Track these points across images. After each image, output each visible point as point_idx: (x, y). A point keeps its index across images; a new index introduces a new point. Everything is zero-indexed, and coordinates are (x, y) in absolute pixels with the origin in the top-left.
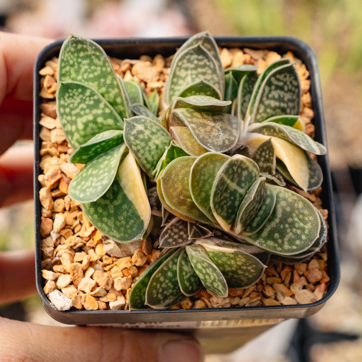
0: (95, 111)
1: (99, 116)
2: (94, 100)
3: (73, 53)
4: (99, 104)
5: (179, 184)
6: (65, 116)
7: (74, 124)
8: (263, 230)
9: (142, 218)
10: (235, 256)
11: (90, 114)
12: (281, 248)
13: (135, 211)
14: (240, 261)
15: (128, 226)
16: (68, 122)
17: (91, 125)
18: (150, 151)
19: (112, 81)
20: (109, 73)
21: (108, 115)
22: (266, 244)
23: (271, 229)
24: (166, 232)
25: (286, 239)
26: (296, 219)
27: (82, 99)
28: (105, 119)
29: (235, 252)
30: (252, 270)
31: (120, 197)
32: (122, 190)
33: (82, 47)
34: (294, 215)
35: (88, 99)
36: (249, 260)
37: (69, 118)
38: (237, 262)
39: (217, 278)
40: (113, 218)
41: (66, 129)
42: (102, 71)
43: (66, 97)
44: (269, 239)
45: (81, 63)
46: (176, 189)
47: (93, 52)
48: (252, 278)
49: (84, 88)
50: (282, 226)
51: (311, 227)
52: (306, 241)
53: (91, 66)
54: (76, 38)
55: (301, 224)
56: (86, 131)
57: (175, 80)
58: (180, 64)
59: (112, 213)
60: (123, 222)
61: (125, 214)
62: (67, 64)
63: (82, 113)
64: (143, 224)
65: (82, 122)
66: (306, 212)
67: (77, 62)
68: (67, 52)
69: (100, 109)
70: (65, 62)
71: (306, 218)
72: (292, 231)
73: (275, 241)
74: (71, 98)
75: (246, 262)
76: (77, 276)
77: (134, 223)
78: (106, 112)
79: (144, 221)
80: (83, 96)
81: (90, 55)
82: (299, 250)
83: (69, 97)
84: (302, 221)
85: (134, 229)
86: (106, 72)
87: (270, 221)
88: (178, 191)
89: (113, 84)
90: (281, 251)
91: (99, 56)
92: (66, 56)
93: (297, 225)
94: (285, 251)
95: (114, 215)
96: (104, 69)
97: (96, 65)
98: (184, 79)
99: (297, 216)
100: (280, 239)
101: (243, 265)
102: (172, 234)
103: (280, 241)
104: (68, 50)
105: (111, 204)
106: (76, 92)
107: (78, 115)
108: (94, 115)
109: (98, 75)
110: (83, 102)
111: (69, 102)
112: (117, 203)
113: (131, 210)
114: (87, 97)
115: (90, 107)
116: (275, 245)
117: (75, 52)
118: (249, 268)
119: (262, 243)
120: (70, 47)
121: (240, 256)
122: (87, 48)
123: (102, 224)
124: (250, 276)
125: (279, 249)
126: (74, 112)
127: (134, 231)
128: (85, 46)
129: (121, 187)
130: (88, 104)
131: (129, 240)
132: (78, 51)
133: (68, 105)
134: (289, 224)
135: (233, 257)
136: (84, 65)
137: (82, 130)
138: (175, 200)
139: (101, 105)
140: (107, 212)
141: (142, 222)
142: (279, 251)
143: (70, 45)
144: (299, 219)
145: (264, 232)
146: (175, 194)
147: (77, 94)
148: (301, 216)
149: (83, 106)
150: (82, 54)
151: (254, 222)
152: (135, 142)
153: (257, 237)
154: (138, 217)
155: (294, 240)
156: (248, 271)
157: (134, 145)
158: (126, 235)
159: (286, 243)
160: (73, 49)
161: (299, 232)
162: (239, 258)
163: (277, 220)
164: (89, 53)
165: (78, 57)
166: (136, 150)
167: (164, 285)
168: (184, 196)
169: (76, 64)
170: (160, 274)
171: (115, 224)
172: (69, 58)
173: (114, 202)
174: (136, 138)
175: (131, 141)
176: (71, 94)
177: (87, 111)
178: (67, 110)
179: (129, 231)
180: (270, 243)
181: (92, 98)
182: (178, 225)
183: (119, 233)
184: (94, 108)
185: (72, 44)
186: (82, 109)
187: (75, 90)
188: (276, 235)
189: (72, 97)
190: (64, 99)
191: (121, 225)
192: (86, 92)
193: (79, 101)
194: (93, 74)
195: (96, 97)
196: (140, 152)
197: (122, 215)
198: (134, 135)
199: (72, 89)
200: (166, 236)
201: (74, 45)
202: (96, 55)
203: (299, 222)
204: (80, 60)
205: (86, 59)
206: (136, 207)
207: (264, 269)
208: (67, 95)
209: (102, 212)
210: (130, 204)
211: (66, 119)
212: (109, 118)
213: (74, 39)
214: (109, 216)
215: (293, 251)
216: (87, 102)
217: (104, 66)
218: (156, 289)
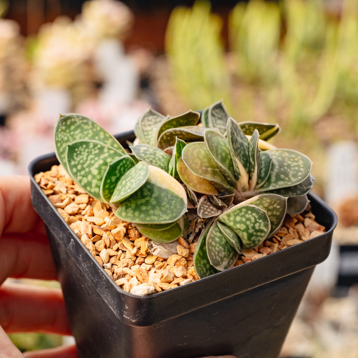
0: (102, 156)
1: (107, 158)
2: (99, 149)
3: (64, 131)
4: (103, 150)
5: (197, 159)
6: (78, 174)
7: (88, 175)
8: (271, 177)
9: (181, 196)
10: (261, 201)
11: (100, 159)
12: (290, 182)
13: (172, 194)
14: (266, 202)
15: (172, 207)
16: (83, 176)
17: (103, 167)
18: (159, 160)
19: (105, 135)
20: (100, 130)
21: (114, 154)
22: (278, 185)
23: (276, 173)
24: (200, 209)
25: (290, 176)
26: (289, 162)
27: (88, 152)
28: (113, 158)
29: (259, 197)
30: (278, 207)
31: (155, 190)
32: (155, 185)
33: (71, 121)
34: (286, 160)
35: (93, 150)
36: (273, 198)
37: (83, 173)
38: (264, 205)
39: (257, 217)
40: (158, 207)
41: (83, 184)
42: (93, 132)
43: (75, 157)
44: (278, 181)
45: (74, 134)
46: (197, 163)
47: (81, 122)
48: (280, 215)
49: (87, 144)
50: (282, 169)
51: (303, 162)
52: (306, 170)
53: (83, 132)
54: (64, 116)
55: (295, 164)
56: (101, 174)
57: (146, 133)
58: (143, 123)
59: (155, 204)
60: (167, 206)
61: (166, 199)
62: (62, 142)
63: (93, 162)
64: (183, 201)
65: (95, 168)
66: (293, 156)
67: (71, 135)
68: (59, 133)
69: (106, 153)
70: (60, 142)
71: (296, 159)
72: (291, 170)
73: (283, 180)
74: (79, 156)
75: (271, 201)
76: (144, 276)
77: (175, 203)
78: (111, 153)
79: (183, 198)
80: (89, 149)
81: (80, 125)
82: (304, 178)
83: (77, 156)
84: (295, 161)
85: (178, 207)
86: (97, 131)
87: (272, 170)
88: (199, 164)
89: (107, 136)
90: (291, 184)
91: (87, 122)
92: (59, 136)
93: (292, 165)
94: (294, 183)
95: (157, 204)
96: (95, 130)
97: (87, 130)
98: (152, 130)
99: (289, 160)
100: (286, 177)
101: (269, 206)
102: (205, 209)
103: (287, 179)
104: (60, 130)
105: (151, 198)
106: (82, 148)
107: (90, 166)
108: (103, 159)
109: (92, 136)
110: (90, 154)
111: (78, 159)
112: (155, 195)
113: (169, 194)
114: (91, 149)
115: (97, 155)
116: (284, 182)
117: (66, 129)
118: (275, 206)
119: (275, 186)
120: (61, 127)
121: (264, 198)
122: (75, 120)
123: (151, 217)
124: (278, 214)
125: (290, 183)
126: (85, 166)
127: (179, 209)
128: (73, 120)
129: (153, 184)
130: (95, 154)
131: (178, 217)
132: (69, 127)
133: (78, 163)
134: (287, 166)
135: (259, 203)
136: (77, 135)
137: (98, 174)
138: (200, 171)
139: (106, 150)
140: (150, 205)
141: (182, 200)
142: (289, 184)
143: (60, 125)
144: (291, 162)
145: (272, 178)
146: (197, 167)
147: (83, 150)
148: (291, 160)
149: (91, 156)
150: (72, 127)
151: (262, 174)
152: (146, 156)
153: (269, 184)
154: (177, 197)
155: (296, 174)
156: (275, 209)
157: (146, 158)
158: (174, 214)
159: (292, 178)
160: (64, 128)
161: (296, 168)
162: (264, 200)
163: (277, 167)
164: (78, 123)
165: (70, 131)
166: (149, 161)
167: (217, 249)
168: (205, 167)
169: (70, 137)
170: (211, 240)
171: (161, 210)
172: (63, 137)
173: (153, 196)
174: (146, 154)
175: (142, 157)
176: (78, 152)
177: (96, 159)
178: (79, 167)
179: (174, 210)
180: (281, 183)
181: (96, 148)
182: (205, 202)
183: (168, 215)
184: (101, 154)
185: (62, 123)
186: (92, 159)
187: (80, 148)
188: (282, 176)
189: (80, 154)
190: (74, 160)
191: (166, 209)
192: (90, 145)
193: (87, 154)
194: (88, 136)
195: (99, 146)
196: (153, 162)
197: (164, 201)
198: (143, 153)
199: (78, 148)
200: (202, 211)
201: (64, 123)
202: (84, 123)
203: (293, 163)
204: (72, 133)
205: (77, 130)
206: (172, 191)
207: (287, 200)
208: (75, 154)
209: (146, 208)
210: (167, 191)
211: (80, 175)
212: (116, 156)
213: (62, 118)
214: (154, 207)
215: (300, 180)
216: (93, 153)
217: (94, 128)
218: (213, 252)
